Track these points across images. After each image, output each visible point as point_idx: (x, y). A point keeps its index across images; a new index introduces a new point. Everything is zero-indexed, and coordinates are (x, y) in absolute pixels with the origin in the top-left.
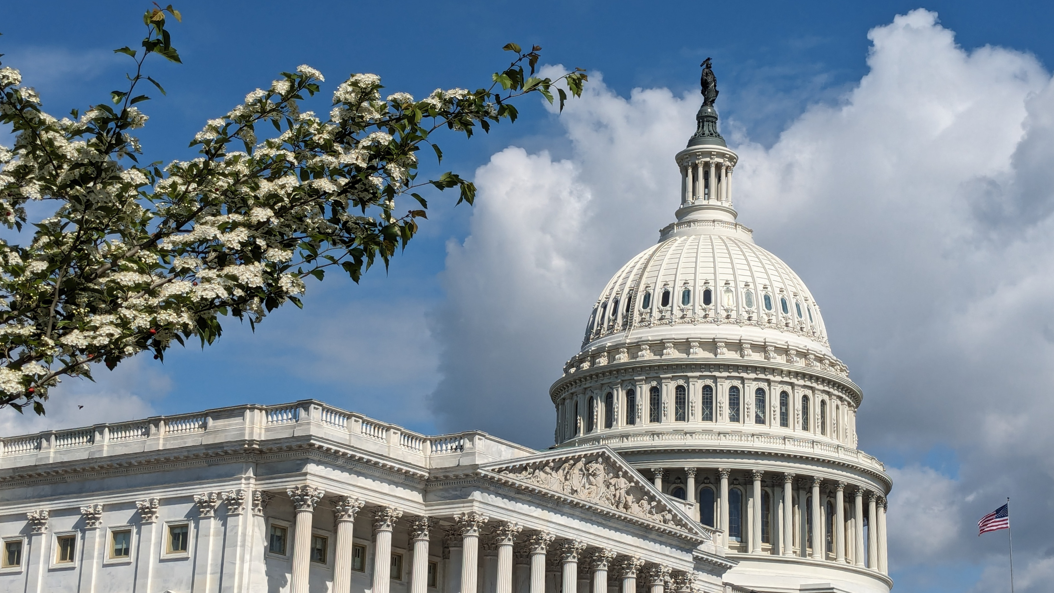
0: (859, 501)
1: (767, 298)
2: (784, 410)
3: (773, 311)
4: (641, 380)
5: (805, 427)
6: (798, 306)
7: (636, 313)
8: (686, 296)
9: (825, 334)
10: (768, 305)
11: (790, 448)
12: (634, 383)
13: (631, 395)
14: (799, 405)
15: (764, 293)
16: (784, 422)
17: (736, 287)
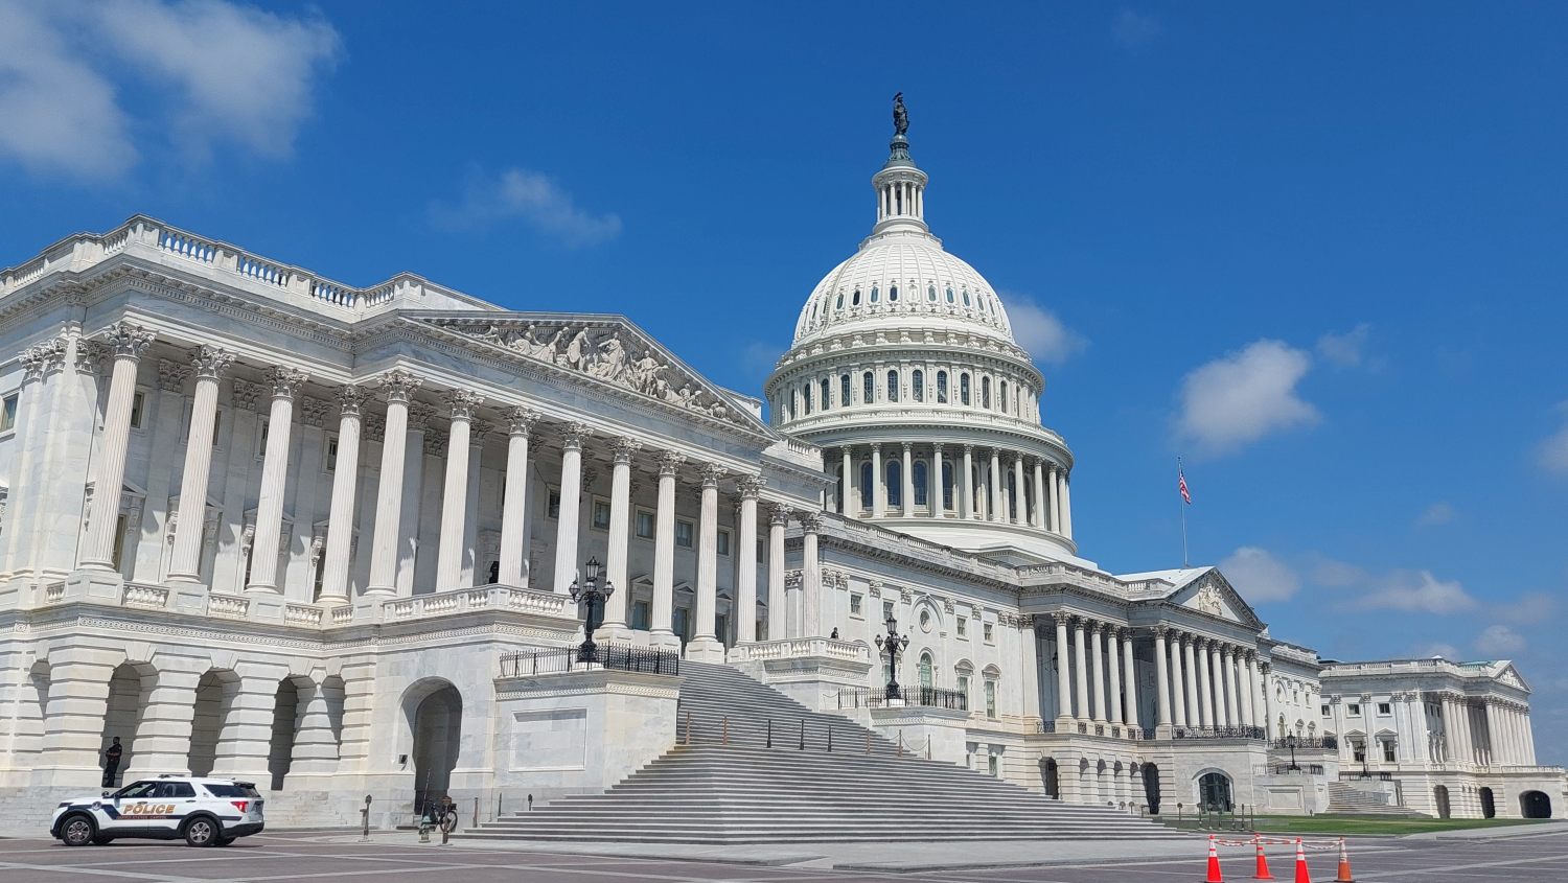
0: (1038, 470)
1: (949, 293)
2: (965, 390)
3: (954, 304)
4: (832, 370)
5: (986, 405)
6: (979, 300)
7: (831, 313)
8: (875, 293)
9: (1008, 326)
10: (951, 299)
11: (968, 421)
12: (827, 373)
13: (825, 384)
14: (979, 385)
15: (946, 288)
16: (966, 399)
17: (920, 284)
